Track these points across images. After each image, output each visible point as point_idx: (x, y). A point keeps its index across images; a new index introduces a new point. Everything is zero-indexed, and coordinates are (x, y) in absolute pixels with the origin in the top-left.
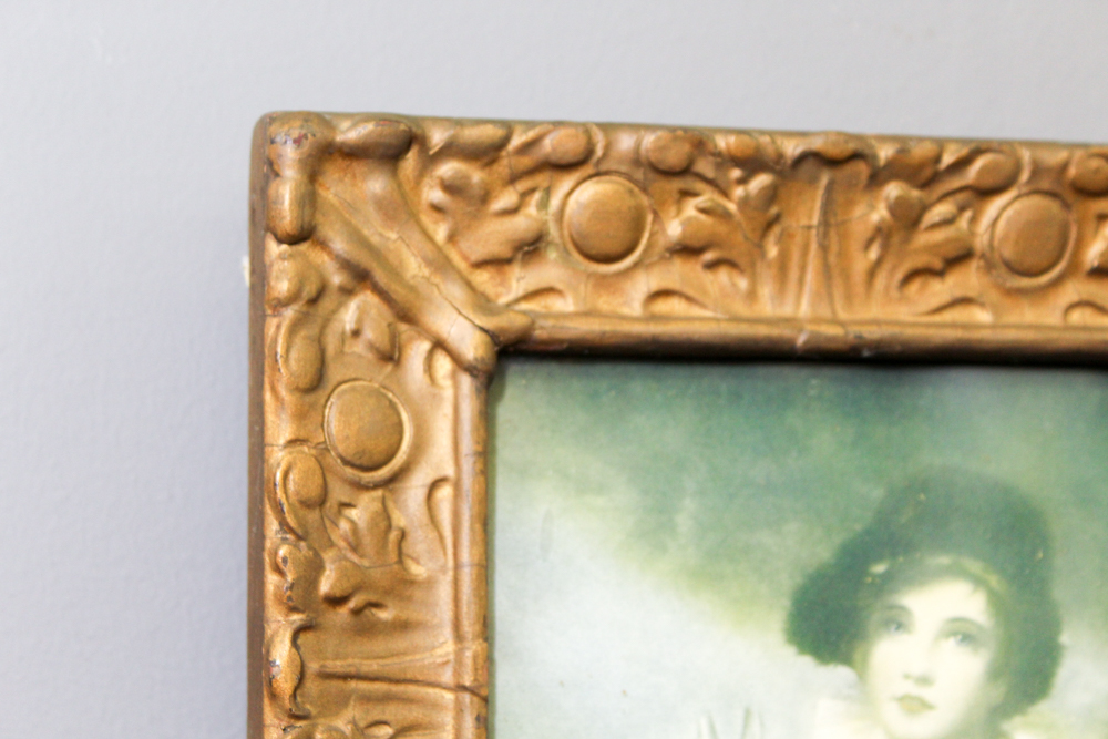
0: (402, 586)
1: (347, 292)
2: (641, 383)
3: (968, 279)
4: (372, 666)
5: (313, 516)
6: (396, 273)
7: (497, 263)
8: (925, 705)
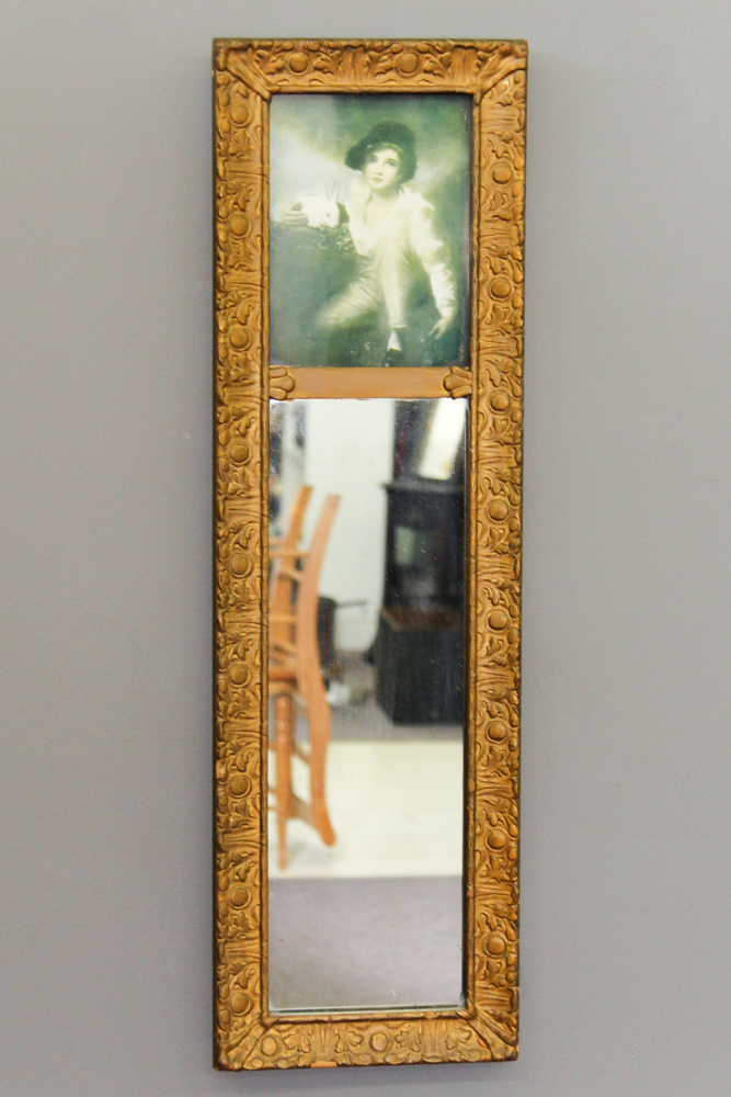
0: (249, 151)
1: (235, 82)
2: (309, 100)
3: (391, 74)
4: (241, 170)
5: (227, 135)
6: (247, 78)
7: (272, 74)
8: (380, 180)
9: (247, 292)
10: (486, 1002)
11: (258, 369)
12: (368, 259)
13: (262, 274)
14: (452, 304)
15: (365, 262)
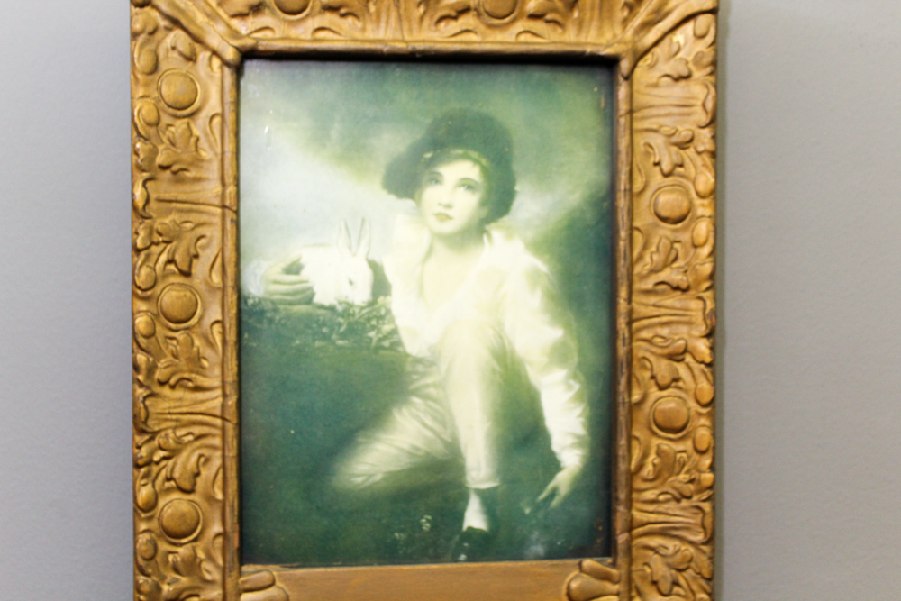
0: (198, 161)
1: (169, 29)
2: (315, 70)
3: (468, 21)
4: (182, 197)
5: (152, 131)
6: (193, 21)
7: (242, 15)
8: (448, 218)
9: (197, 430)
11: (217, 576)
12: (429, 363)
13: (225, 396)
14: (580, 443)
15: (420, 368)
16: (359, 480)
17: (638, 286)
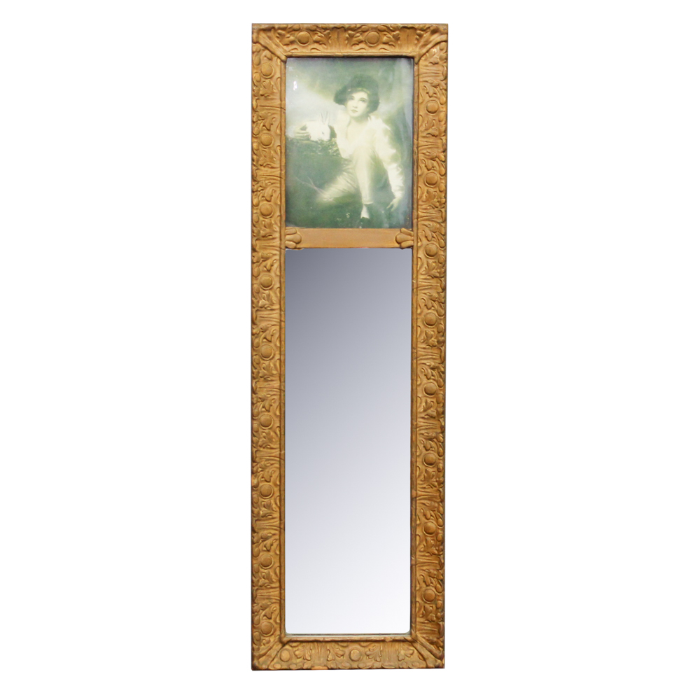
0: (273, 93)
1: (264, 50)
2: (311, 62)
3: (362, 45)
4: (267, 105)
5: (259, 83)
6: (272, 47)
7: (287, 45)
8: (357, 111)
9: (272, 181)
10: (424, 631)
11: (278, 229)
12: (349, 161)
13: (281, 170)
14: (402, 189)
15: (346, 162)
16: (325, 200)
17: (420, 135)
